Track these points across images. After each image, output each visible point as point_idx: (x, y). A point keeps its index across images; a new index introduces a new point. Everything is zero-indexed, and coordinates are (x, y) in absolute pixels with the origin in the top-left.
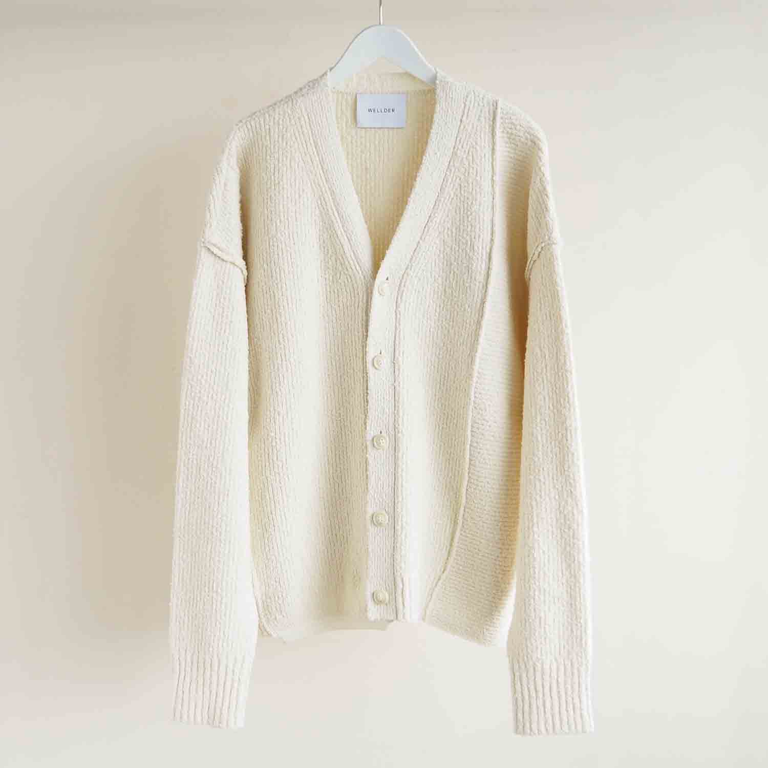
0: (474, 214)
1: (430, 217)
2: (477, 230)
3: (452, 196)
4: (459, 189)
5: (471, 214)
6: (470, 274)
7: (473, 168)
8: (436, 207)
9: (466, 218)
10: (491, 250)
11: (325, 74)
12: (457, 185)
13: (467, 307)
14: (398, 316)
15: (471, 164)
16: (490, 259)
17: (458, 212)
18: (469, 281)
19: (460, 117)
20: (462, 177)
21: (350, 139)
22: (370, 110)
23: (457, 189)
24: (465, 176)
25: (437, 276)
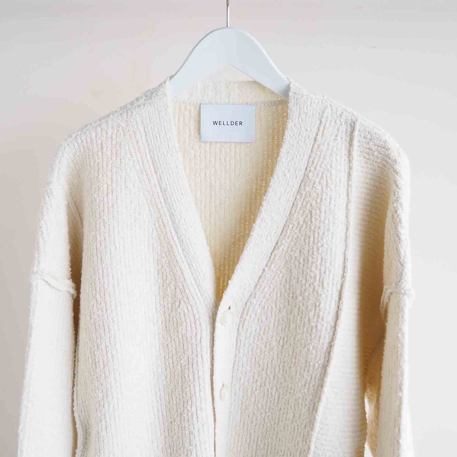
0: (325, 246)
1: (277, 243)
2: (328, 265)
3: (301, 223)
4: (309, 216)
5: (322, 246)
6: (317, 312)
7: (326, 194)
8: (284, 234)
9: (315, 250)
10: (342, 286)
11: (165, 82)
12: (307, 211)
13: (311, 348)
15: (325, 190)
16: (340, 298)
17: (307, 241)
18: (315, 319)
19: (314, 135)
20: (314, 203)
21: (193, 152)
22: (215, 123)
23: (306, 216)
24: (317, 201)
25: (282, 307)
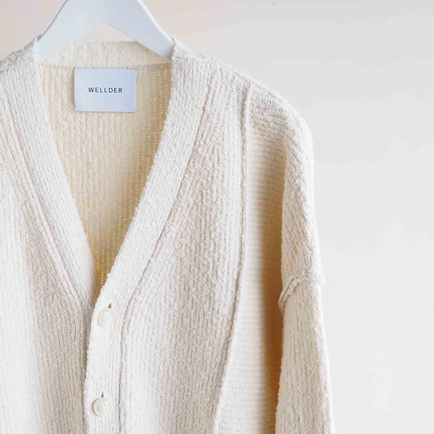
0: (218, 230)
1: (164, 230)
2: (222, 251)
3: (191, 205)
4: (200, 196)
5: (215, 230)
6: (211, 304)
7: (218, 171)
8: (171, 219)
9: (207, 234)
10: (239, 274)
11: (32, 43)
12: (197, 191)
13: (207, 345)
14: (124, 350)
15: (216, 166)
16: (237, 289)
17: (198, 225)
18: (210, 312)
19: (203, 105)
20: (204, 181)
21: (66, 124)
22: (91, 90)
23: (197, 197)
24: (207, 180)
25: (172, 300)
